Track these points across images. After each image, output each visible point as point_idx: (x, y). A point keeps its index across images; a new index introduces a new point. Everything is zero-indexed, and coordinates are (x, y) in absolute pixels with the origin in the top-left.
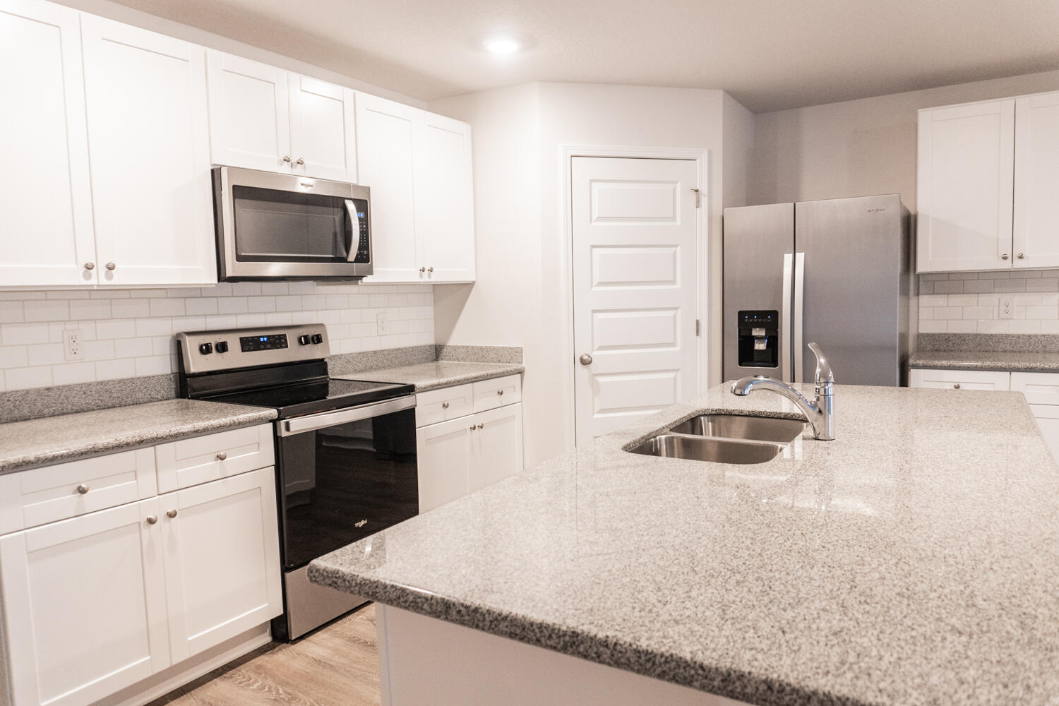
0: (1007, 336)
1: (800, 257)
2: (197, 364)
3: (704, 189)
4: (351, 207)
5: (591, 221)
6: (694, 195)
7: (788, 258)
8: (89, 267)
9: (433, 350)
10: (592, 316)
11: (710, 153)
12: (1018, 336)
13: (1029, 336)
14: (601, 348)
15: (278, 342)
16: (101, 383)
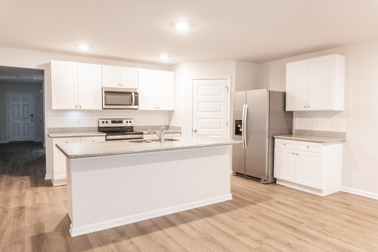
0: (317, 131)
1: (247, 105)
2: (102, 125)
3: (229, 87)
4: (133, 94)
5: (198, 96)
6: (227, 88)
7: (245, 105)
8: (76, 106)
9: (167, 127)
10: (197, 120)
11: (231, 77)
12: (319, 131)
13: (322, 131)
14: (200, 128)
15: (121, 122)
16: (83, 127)
